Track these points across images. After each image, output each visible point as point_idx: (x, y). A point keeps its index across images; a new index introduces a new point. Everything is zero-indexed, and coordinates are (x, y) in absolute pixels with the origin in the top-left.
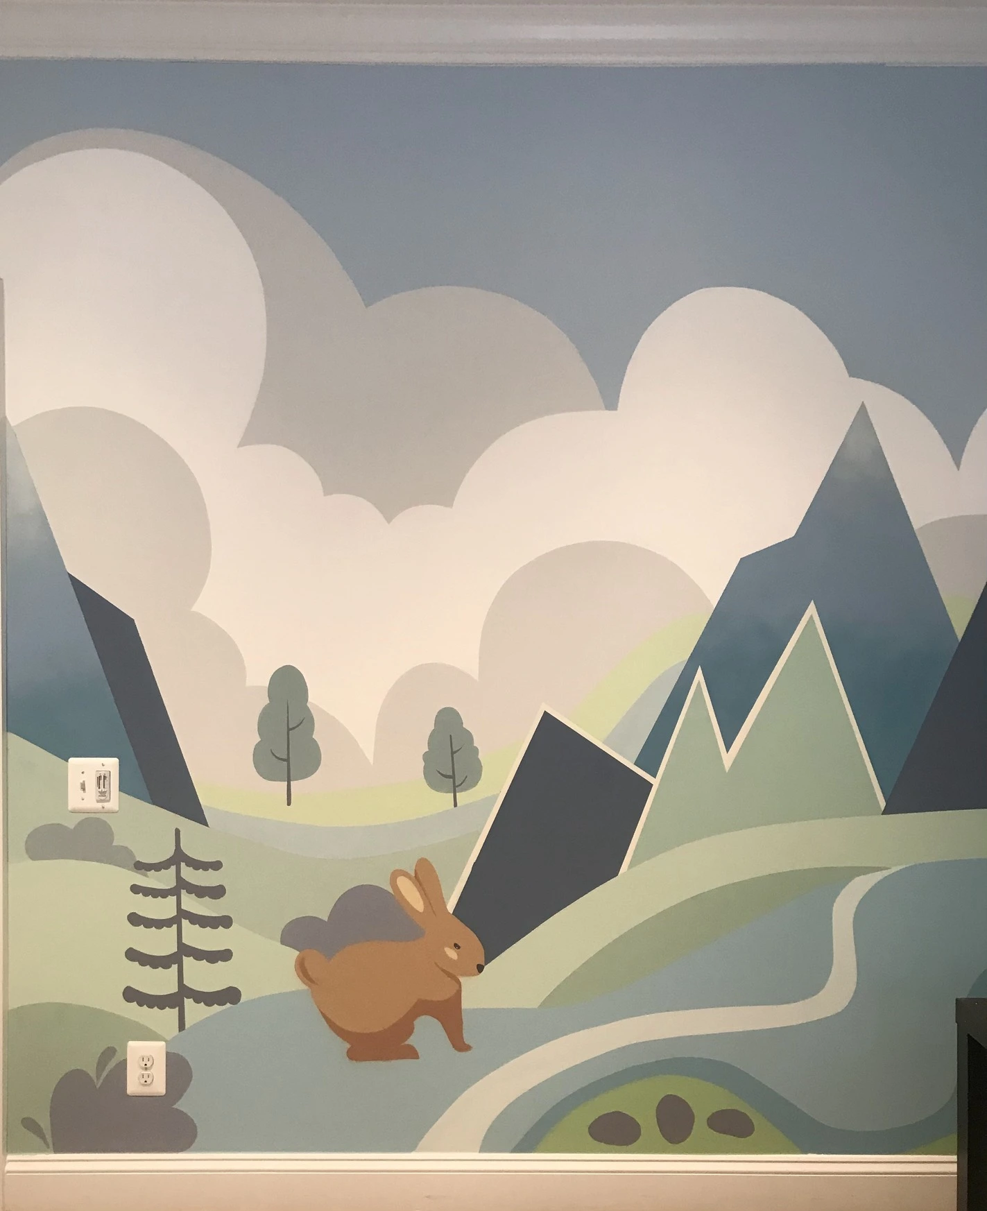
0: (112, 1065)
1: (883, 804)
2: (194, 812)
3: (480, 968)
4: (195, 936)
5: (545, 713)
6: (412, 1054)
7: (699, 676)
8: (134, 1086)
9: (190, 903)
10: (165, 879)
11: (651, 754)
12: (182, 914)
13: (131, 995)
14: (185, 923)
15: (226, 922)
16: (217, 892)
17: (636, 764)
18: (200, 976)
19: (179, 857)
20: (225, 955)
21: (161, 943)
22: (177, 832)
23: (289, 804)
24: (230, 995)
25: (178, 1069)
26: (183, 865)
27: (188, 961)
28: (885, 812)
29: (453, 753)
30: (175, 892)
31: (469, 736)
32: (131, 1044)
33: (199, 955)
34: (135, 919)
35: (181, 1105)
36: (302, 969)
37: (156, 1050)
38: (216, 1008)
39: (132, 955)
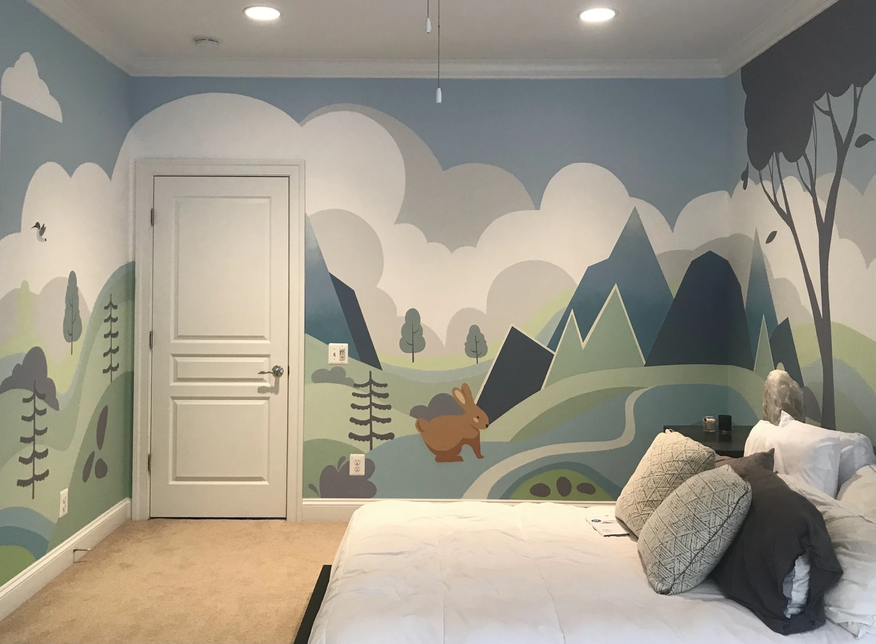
0: (344, 463)
1: (644, 362)
2: (375, 363)
3: (487, 426)
4: (377, 413)
5: (513, 329)
6: (460, 459)
7: (572, 313)
8: (352, 472)
9: (375, 400)
10: (365, 391)
11: (553, 344)
12: (372, 404)
13: (352, 436)
14: (373, 407)
15: (388, 407)
16: (385, 396)
17: (547, 347)
18: (380, 429)
19: (371, 382)
20: (389, 420)
21: (364, 415)
22: (370, 372)
23: (413, 362)
24: (390, 436)
25: (370, 465)
26: (372, 385)
27: (374, 423)
28: (645, 366)
29: (476, 342)
30: (369, 395)
31: (483, 336)
32: (351, 455)
33: (378, 420)
34: (354, 406)
35: (371, 480)
36: (418, 426)
37: (361, 457)
38: (385, 441)
39: (352, 420)
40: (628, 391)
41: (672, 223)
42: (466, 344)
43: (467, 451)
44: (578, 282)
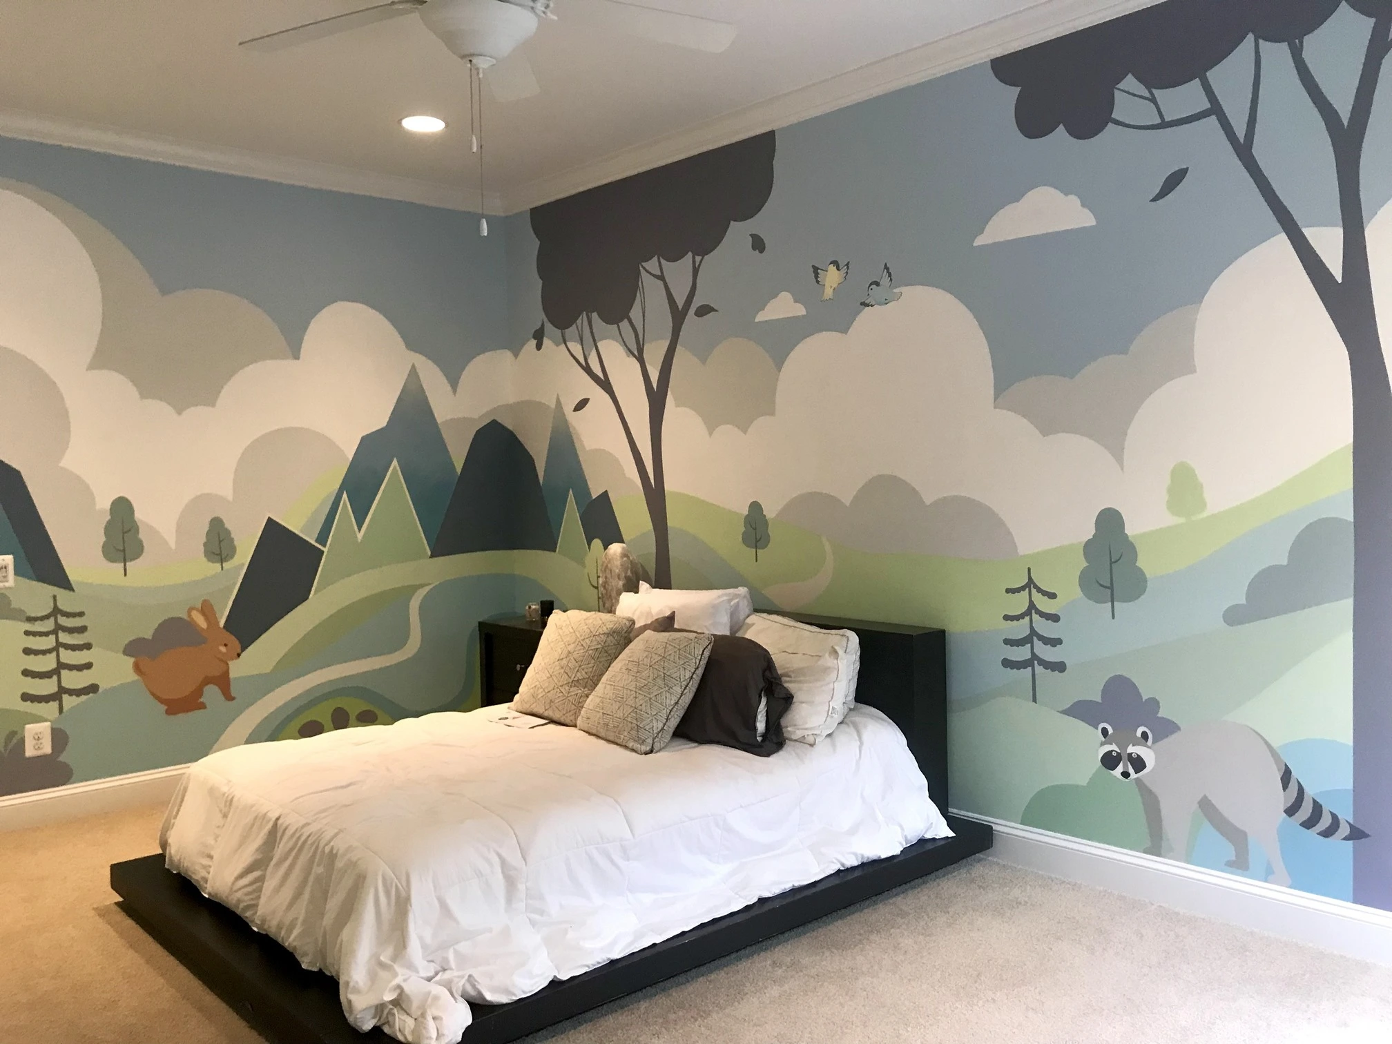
0: (14, 741)
1: (429, 553)
2: (63, 582)
3: (239, 655)
4: (67, 657)
5: (270, 520)
6: (202, 706)
7: (345, 496)
8: (30, 752)
9: (64, 638)
10: (49, 625)
11: (323, 537)
12: (59, 644)
13: (26, 697)
14: (61, 650)
15: (88, 646)
16: (83, 629)
17: (317, 541)
18: (71, 680)
19: (56, 611)
20: (88, 666)
21: (48, 663)
22: (55, 597)
23: (125, 575)
24: (93, 688)
25: (59, 738)
26: (59, 616)
27: (64, 673)
28: (432, 556)
29: (220, 542)
30: (54, 632)
31: (228, 532)
32: (28, 726)
33: (71, 667)
34: (27, 651)
35: (63, 758)
36: (137, 668)
37: (44, 728)
38: (83, 698)
39: (26, 673)
40: (413, 589)
41: (454, 384)
42: (205, 545)
43: (212, 694)
44: (350, 456)
